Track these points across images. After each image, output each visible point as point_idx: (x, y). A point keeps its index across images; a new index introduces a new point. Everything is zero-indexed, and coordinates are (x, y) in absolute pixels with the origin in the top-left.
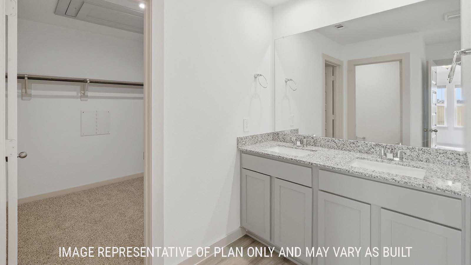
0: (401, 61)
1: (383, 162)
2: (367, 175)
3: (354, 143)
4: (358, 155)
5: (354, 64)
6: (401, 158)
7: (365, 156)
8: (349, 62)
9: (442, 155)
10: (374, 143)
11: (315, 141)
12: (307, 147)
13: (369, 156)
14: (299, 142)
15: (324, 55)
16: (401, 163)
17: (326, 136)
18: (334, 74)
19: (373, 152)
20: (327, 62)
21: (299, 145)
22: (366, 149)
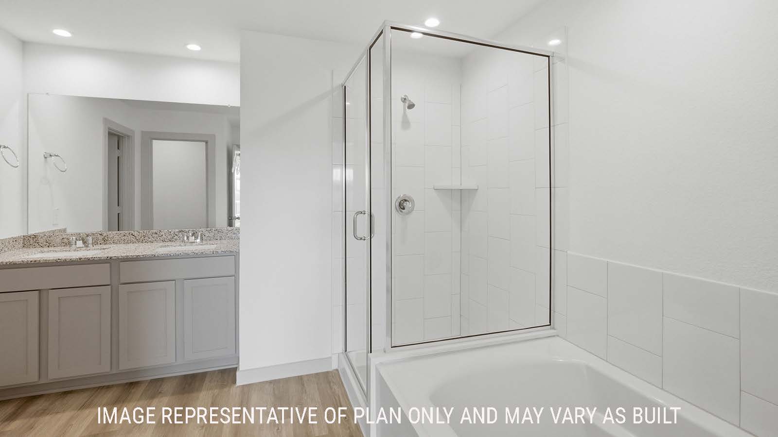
0: (207, 143)
1: (185, 245)
2: (172, 255)
3: (156, 233)
4: (162, 244)
5: (149, 138)
6: (202, 239)
7: (169, 243)
8: (144, 134)
9: (230, 232)
10: (177, 230)
11: (106, 238)
12: (93, 246)
13: (173, 243)
14: (81, 241)
15: (106, 121)
16: (201, 243)
17: (109, 230)
18: (121, 147)
19: (176, 239)
20: (111, 129)
21: (81, 246)
22: (169, 237)
